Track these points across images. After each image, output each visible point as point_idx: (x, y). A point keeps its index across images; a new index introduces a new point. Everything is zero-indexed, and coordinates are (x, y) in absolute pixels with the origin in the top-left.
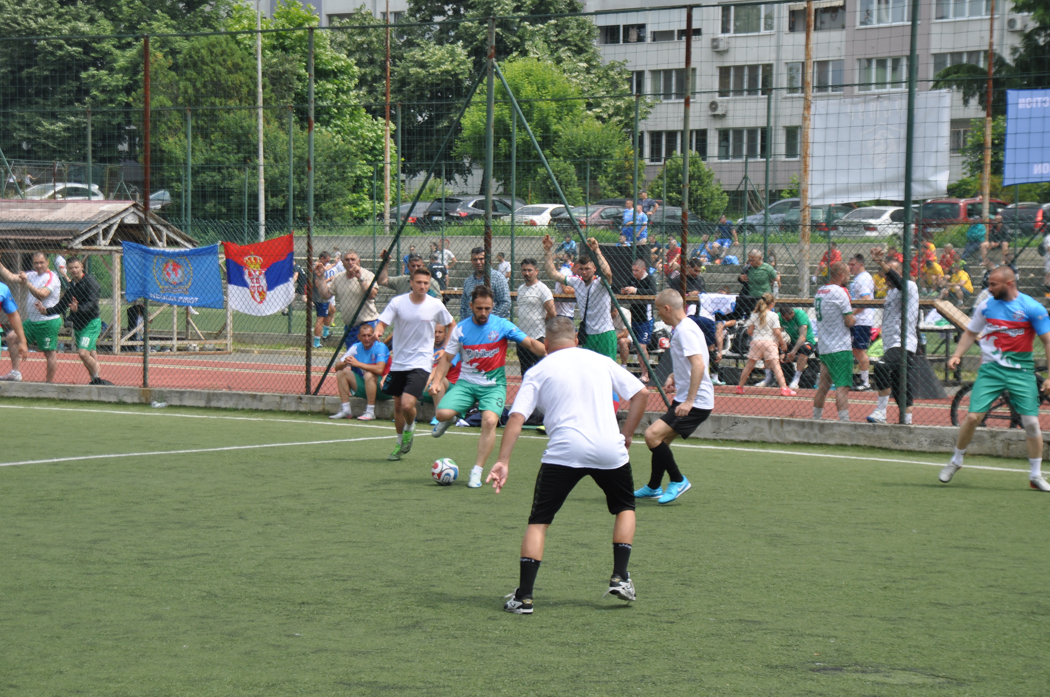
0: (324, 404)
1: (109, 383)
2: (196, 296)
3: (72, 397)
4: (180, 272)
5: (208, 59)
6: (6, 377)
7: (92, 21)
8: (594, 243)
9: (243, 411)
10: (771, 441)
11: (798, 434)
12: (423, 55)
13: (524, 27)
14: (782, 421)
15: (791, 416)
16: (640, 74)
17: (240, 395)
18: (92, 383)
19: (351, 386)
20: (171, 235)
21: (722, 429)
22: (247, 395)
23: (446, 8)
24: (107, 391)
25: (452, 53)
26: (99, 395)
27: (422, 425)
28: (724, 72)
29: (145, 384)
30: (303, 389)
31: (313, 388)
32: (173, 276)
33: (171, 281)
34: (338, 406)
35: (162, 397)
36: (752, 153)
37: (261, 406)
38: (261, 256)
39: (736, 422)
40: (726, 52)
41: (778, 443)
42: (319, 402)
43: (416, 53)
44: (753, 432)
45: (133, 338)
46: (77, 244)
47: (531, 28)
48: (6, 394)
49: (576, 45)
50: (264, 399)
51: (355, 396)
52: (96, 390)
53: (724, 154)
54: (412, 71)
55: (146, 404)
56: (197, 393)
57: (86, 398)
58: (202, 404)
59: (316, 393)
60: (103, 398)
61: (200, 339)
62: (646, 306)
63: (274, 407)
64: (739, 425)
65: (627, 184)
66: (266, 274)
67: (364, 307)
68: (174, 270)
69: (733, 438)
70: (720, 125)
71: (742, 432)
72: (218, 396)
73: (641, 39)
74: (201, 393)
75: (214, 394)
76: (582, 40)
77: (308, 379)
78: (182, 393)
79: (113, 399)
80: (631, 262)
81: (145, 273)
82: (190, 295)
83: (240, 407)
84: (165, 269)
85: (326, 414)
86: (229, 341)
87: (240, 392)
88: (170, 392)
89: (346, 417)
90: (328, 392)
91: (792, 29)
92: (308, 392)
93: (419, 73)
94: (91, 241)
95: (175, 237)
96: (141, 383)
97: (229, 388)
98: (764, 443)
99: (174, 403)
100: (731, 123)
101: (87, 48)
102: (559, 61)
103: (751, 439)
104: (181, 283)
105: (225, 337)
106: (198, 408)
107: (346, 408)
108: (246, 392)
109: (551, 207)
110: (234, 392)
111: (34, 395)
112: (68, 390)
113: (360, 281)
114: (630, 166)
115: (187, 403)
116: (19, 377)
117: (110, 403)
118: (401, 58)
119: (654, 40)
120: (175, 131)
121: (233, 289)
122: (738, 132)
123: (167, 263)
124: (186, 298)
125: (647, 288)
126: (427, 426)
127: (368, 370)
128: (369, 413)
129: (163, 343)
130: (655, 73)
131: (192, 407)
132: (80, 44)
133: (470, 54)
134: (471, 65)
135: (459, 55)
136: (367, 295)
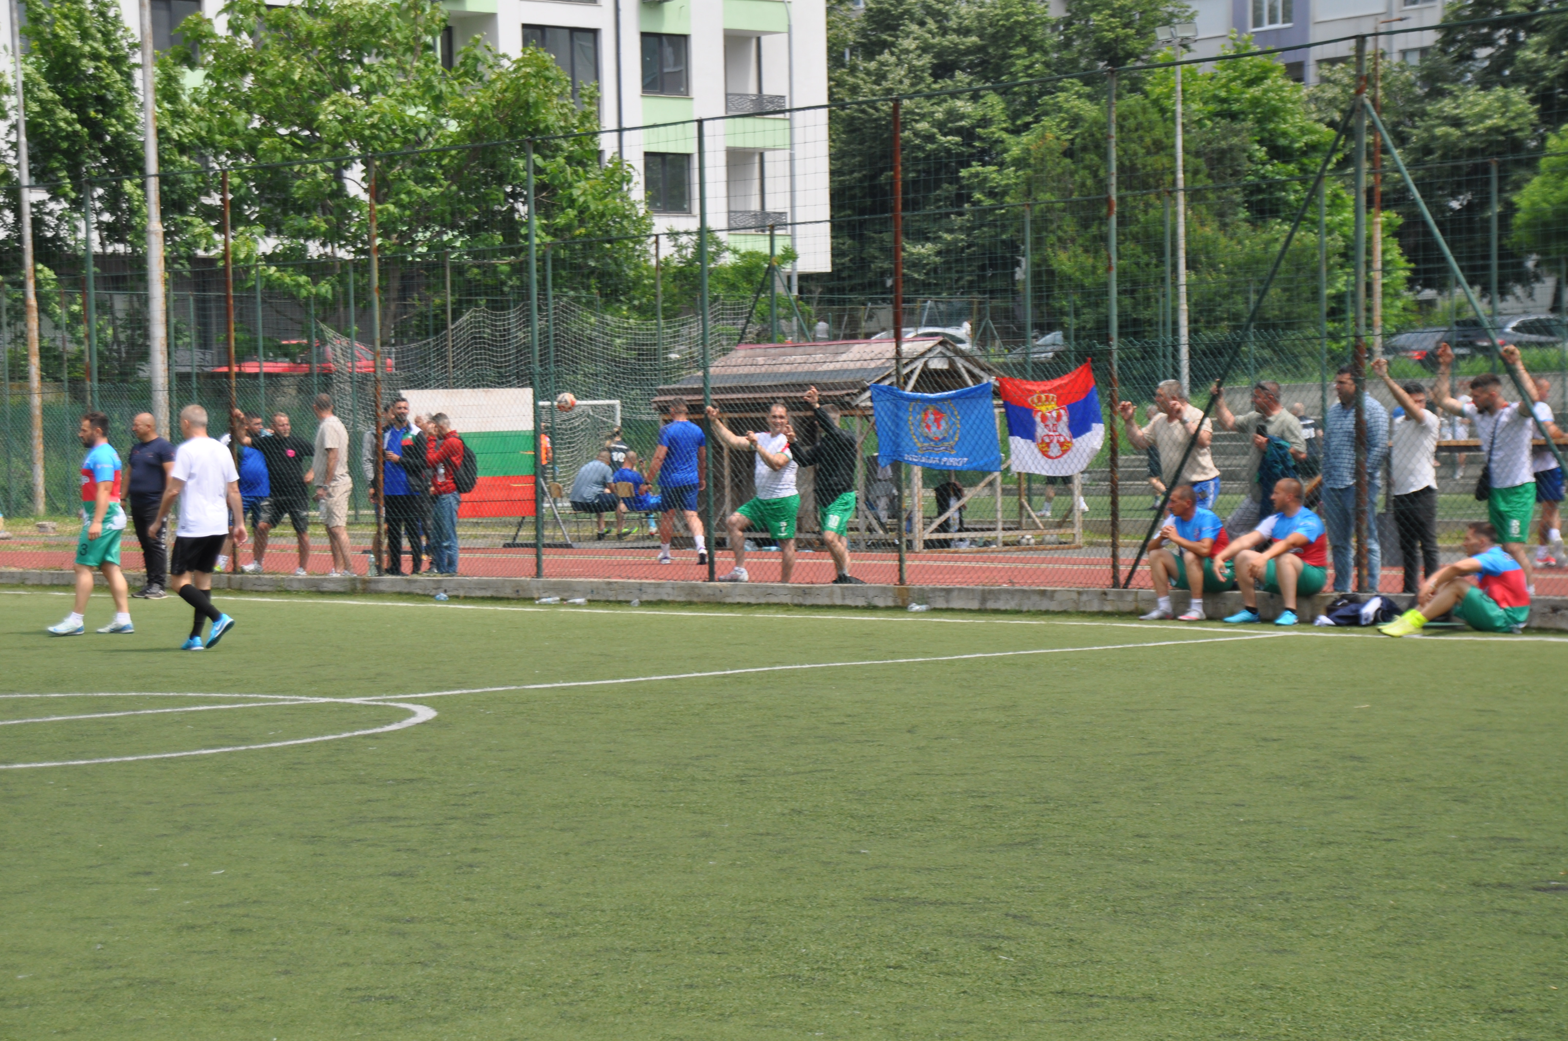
0: (1136, 600)
1: (857, 581)
3: (809, 601)
4: (943, 424)
6: (728, 577)
7: (975, 97)
8: (1512, 353)
9: (1030, 613)
12: (1457, 107)
17: (1024, 591)
18: (835, 582)
19: (1169, 573)
22: (1034, 592)
23: (1497, 34)
24: (854, 593)
25: (1506, 102)
26: (844, 597)
29: (901, 580)
30: (1109, 582)
31: (1122, 579)
32: (934, 429)
33: (931, 436)
34: (1153, 603)
35: (923, 597)
37: (1053, 606)
42: (1130, 598)
43: (1446, 105)
45: (943, 528)
46: (862, 400)
48: (729, 600)
50: (1056, 596)
51: (1177, 587)
52: (839, 591)
54: (1439, 131)
55: (901, 608)
56: (968, 591)
57: (827, 601)
58: (975, 605)
59: (1126, 586)
60: (848, 602)
61: (1038, 528)
63: (1070, 607)
67: (1189, 460)
68: (935, 421)
72: (995, 594)
74: (973, 590)
75: (991, 592)
77: (1115, 567)
78: (948, 591)
79: (861, 602)
81: (897, 425)
82: (956, 456)
83: (1025, 609)
84: (923, 420)
85: (1137, 614)
86: (1077, 530)
87: (1025, 588)
88: (934, 590)
89: (1163, 618)
90: (1142, 584)
92: (1116, 584)
93: (1450, 135)
96: (896, 579)
97: (1011, 583)
99: (938, 606)
101: (968, 135)
104: (944, 439)
105: (1072, 524)
106: (970, 611)
107: (1164, 604)
108: (1034, 587)
110: (1017, 587)
111: (763, 600)
112: (805, 592)
113: (1184, 423)
115: (957, 604)
116: (745, 575)
117: (857, 607)
118: (1423, 114)
120: (1068, 243)
121: (1017, 443)
123: (926, 411)
124: (951, 460)
126: (1271, 626)
127: (1189, 549)
128: (1195, 611)
129: (986, 534)
131: (962, 611)
132: (958, 131)
133: (1533, 101)
134: (1533, 117)
135: (1515, 104)
136: (1194, 442)
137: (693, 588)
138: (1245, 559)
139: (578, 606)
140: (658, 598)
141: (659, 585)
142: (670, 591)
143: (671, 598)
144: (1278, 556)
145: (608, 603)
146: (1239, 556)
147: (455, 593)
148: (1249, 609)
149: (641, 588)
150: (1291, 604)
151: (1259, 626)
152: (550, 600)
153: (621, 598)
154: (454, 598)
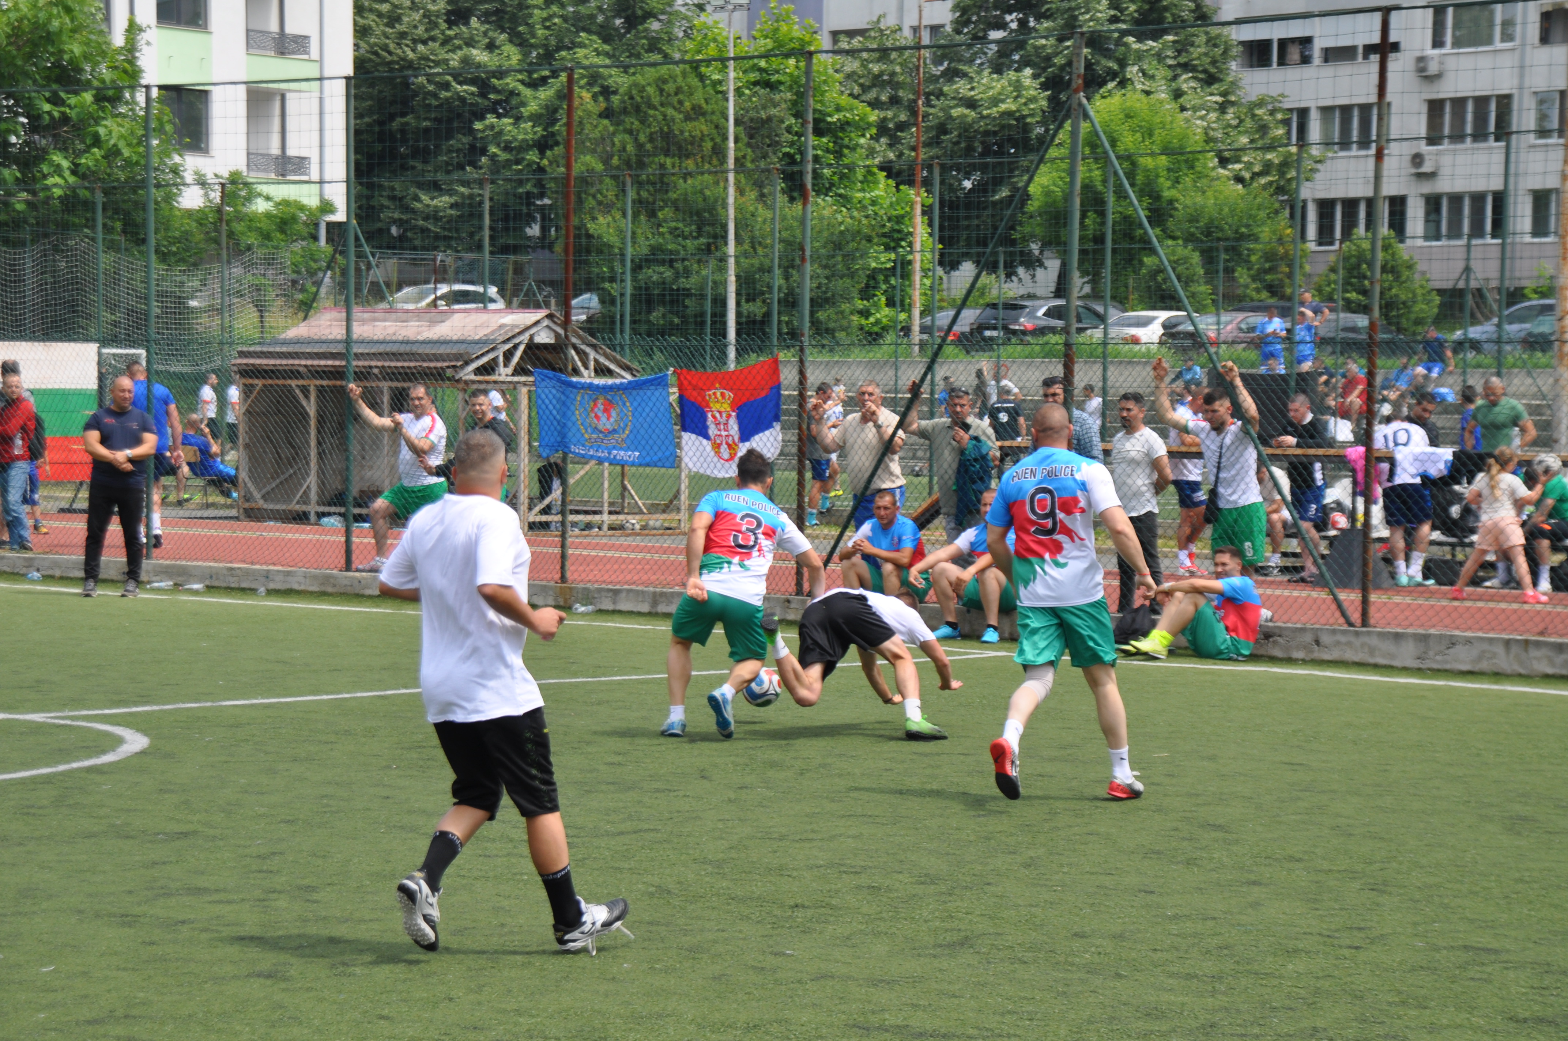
2: (636, 449)
4: (614, 414)
5: (656, 100)
6: (367, 567)
7: (491, 47)
8: (1231, 370)
10: (1509, 671)
11: (1552, 663)
12: (972, 89)
13: (1126, 45)
14: (1526, 642)
15: (1542, 633)
16: (1303, 113)
20: (602, 360)
21: (1431, 653)
23: (1008, 18)
25: (1018, 86)
27: (969, 643)
28: (1435, 107)
29: (563, 579)
30: (792, 588)
32: (604, 419)
33: (600, 427)
35: (588, 597)
36: (1477, 231)
38: (731, 390)
39: (1453, 642)
40: (1438, 76)
41: (1520, 675)
43: (961, 87)
44: (1480, 658)
45: (546, 511)
46: (468, 373)
47: (1136, 46)
48: (368, 592)
49: (1205, 71)
53: (1433, 233)
54: (955, 112)
56: (637, 592)
58: (645, 608)
61: (641, 512)
62: (1312, 464)
64: (1458, 648)
65: (1281, 280)
66: (738, 417)
67: (883, 466)
68: (606, 411)
69: (1448, 667)
70: (1427, 188)
71: (1462, 658)
72: (668, 598)
73: (1306, 60)
74: (643, 592)
75: (662, 594)
76: (1214, 62)
78: (616, 592)
80: (1288, 397)
81: (564, 415)
82: (628, 449)
84: (593, 410)
88: (600, 590)
91: (1545, 39)
92: (798, 591)
93: (966, 116)
94: (488, 369)
95: (607, 363)
96: (558, 576)
98: (1497, 676)
99: (604, 607)
100: (1444, 185)
101: (484, 87)
102: (1178, 94)
103: (1476, 668)
104: (614, 430)
105: (678, 510)
106: (639, 614)
109: (1163, 315)
113: (878, 427)
114: (1286, 253)
115: (624, 606)
118: (940, 94)
119: (1326, 60)
120: (607, 208)
121: (689, 440)
122: (1456, 199)
123: (595, 401)
124: (622, 453)
125: (1312, 437)
126: (975, 644)
127: (887, 560)
129: (589, 518)
130: (1326, 111)
131: (631, 613)
132: (472, 82)
133: (1044, 87)
134: (1044, 103)
135: (1027, 88)
136: (887, 447)
137: (327, 578)
138: (943, 572)
139: (196, 592)
140: (288, 586)
141: (288, 573)
142: (302, 580)
143: (302, 588)
144: (983, 571)
145: (229, 590)
146: (937, 568)
147: (50, 572)
148: (949, 624)
149: (267, 575)
150: (993, 621)
151: (959, 642)
152: (162, 584)
153: (244, 585)
154: (48, 578)
